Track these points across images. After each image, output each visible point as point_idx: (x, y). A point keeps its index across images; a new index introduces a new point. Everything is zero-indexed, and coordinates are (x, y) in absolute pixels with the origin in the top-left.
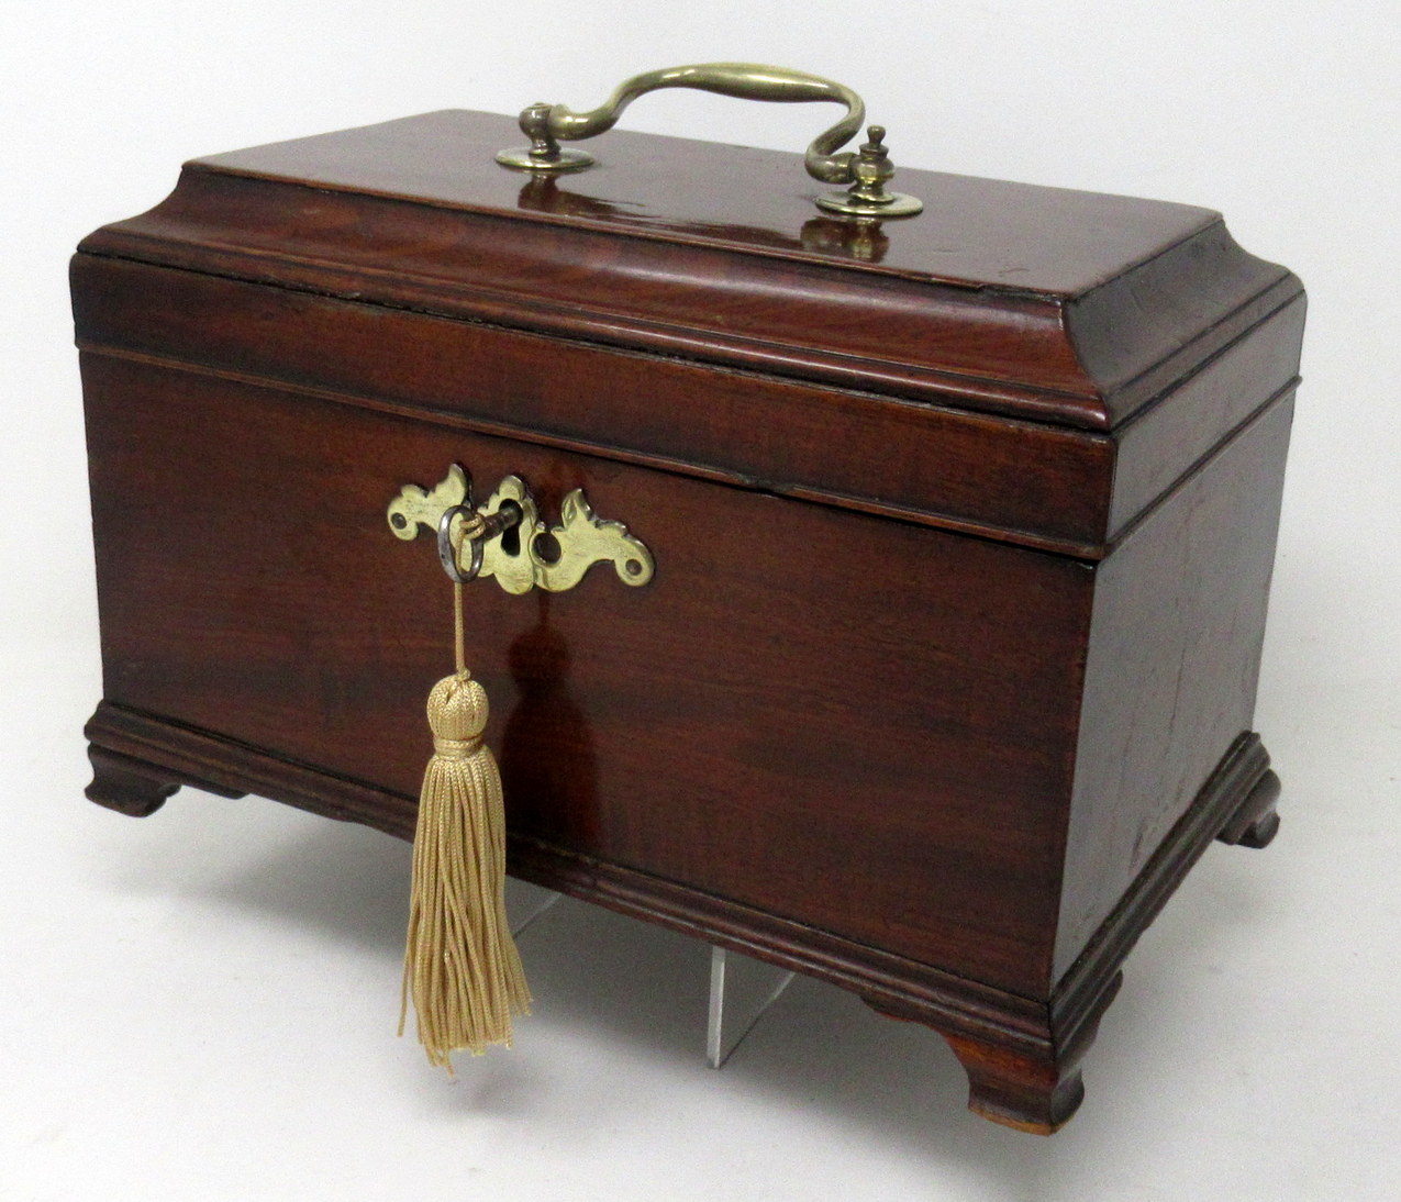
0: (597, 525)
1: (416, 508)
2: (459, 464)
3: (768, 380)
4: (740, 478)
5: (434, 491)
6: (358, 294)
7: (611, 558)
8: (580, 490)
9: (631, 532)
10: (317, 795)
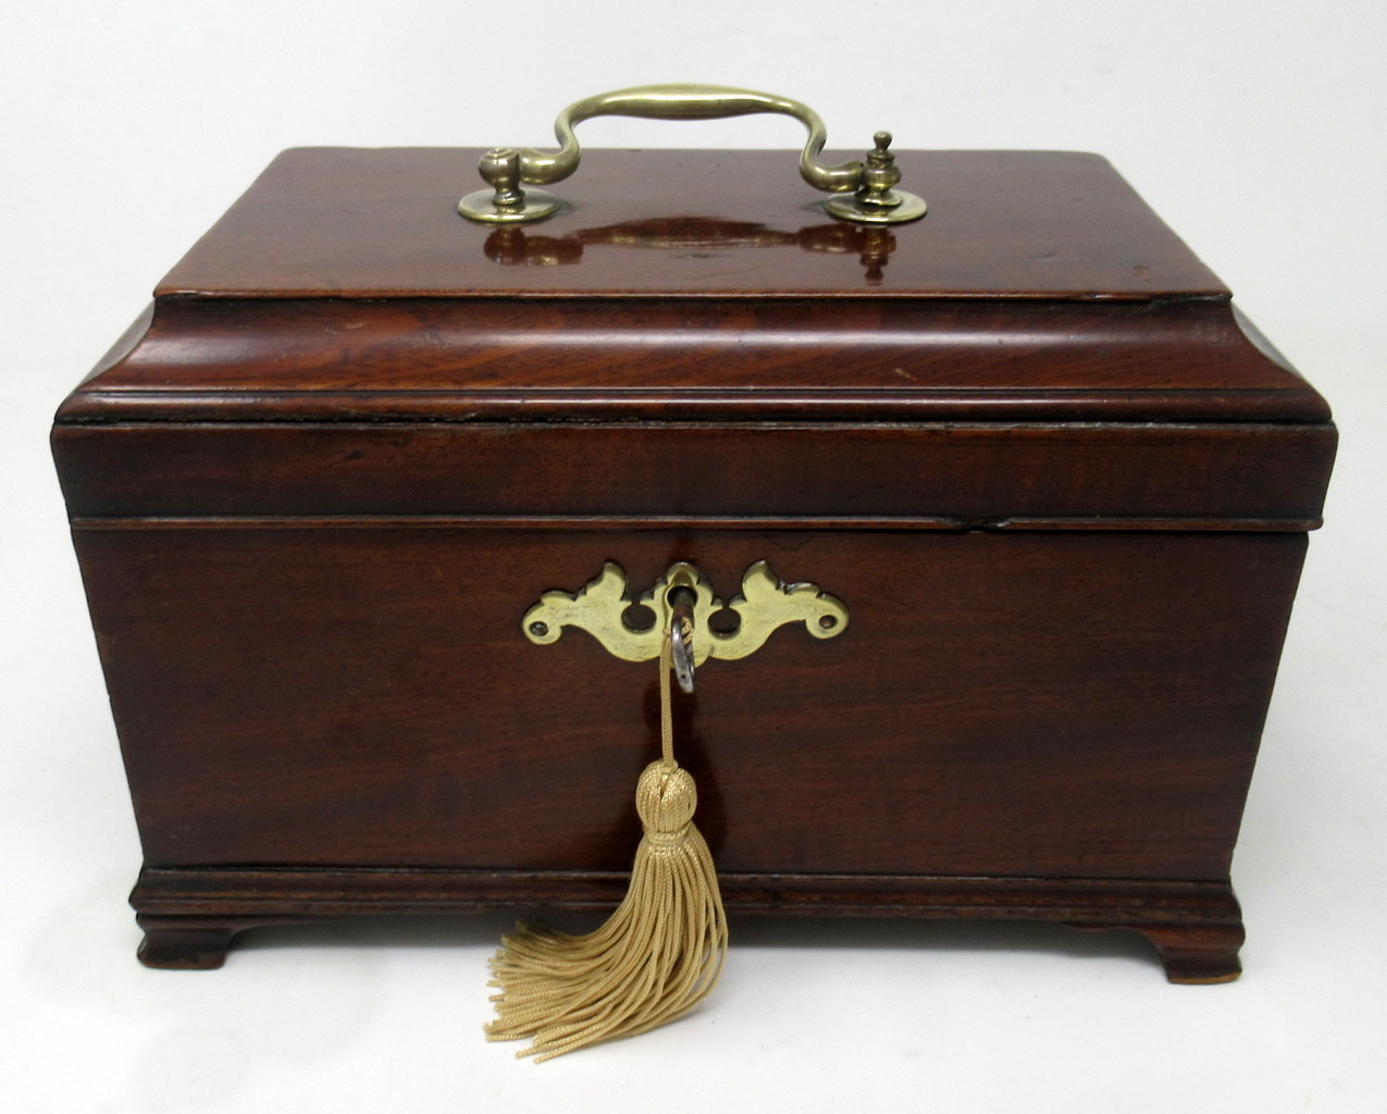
0: (786, 592)
1: (562, 613)
2: (608, 560)
3: (985, 427)
4: (948, 523)
5: (585, 593)
6: (473, 415)
7: (801, 618)
8: (763, 562)
9: (823, 591)
10: (448, 895)
